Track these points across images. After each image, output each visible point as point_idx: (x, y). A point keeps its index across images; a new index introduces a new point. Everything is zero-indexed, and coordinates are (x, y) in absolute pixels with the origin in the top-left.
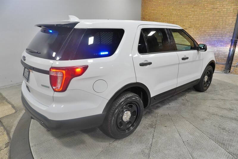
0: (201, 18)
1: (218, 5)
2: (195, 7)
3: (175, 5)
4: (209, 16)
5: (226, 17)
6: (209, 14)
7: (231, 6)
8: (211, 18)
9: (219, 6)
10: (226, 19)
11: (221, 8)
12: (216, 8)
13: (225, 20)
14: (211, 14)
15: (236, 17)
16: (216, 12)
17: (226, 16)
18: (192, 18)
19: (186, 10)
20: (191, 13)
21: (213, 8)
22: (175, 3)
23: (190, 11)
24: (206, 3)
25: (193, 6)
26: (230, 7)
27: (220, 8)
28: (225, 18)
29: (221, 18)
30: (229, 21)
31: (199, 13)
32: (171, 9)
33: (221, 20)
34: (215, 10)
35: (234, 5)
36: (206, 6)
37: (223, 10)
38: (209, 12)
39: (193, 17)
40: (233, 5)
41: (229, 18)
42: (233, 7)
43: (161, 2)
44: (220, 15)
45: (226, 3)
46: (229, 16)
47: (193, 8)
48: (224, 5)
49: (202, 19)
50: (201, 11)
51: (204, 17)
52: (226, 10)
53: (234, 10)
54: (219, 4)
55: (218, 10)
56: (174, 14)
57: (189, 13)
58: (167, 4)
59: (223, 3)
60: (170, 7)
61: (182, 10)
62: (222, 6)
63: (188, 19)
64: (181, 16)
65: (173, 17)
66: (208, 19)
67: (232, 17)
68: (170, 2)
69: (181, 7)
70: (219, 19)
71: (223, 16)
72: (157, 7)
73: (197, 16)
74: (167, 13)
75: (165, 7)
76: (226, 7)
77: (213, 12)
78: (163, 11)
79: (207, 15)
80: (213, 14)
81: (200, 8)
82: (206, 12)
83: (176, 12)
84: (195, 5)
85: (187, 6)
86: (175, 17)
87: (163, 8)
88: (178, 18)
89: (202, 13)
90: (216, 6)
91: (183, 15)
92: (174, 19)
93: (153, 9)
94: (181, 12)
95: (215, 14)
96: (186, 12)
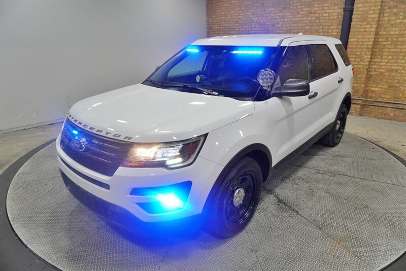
1: (317, 7)
2: (284, 11)
3: (255, 8)
4: (304, 24)
5: (328, 26)
6: (304, 22)
7: (334, 10)
8: (307, 28)
9: (318, 9)
10: (328, 29)
11: (321, 13)
12: (315, 13)
15: (340, 27)
16: (314, 18)
17: (327, 24)
19: (272, 15)
20: (279, 20)
21: (309, 13)
22: (256, 5)
23: (278, 17)
24: (300, 4)
25: (281, 9)
26: (332, 11)
27: (319, 12)
28: (326, 28)
29: (321, 27)
30: (332, 32)
31: (290, 20)
32: (250, 13)
33: (322, 30)
34: (312, 15)
35: (338, 8)
36: (299, 10)
37: (324, 15)
38: (305, 19)
39: (282, 27)
40: (336, 7)
41: (333, 27)
42: (337, 11)
43: (235, 3)
44: (319, 23)
45: (327, 5)
46: (332, 25)
47: (281, 11)
48: (324, 8)
49: (294, 29)
51: (298, 26)
52: (327, 15)
53: (338, 15)
54: (317, 5)
55: (316, 15)
56: (255, 21)
57: (276, 19)
58: (244, 6)
59: (324, 5)
60: (249, 11)
61: (267, 15)
62: (321, 8)
63: (276, 30)
64: (265, 25)
65: (254, 26)
66: (303, 29)
67: (336, 27)
68: (248, 3)
69: (265, 10)
70: (318, 29)
71: (324, 24)
72: (230, 11)
73: (288, 25)
74: (244, 19)
75: (242, 10)
76: (327, 11)
77: (310, 19)
78: (239, 17)
79: (302, 23)
80: (310, 22)
81: (291, 13)
82: (301, 18)
83: (257, 19)
84: (284, 8)
85: (273, 9)
86: (257, 27)
87: (238, 12)
88: (261, 27)
89: (294, 19)
90: (313, 10)
91: (268, 23)
92: (255, 29)
93: (223, 13)
94: (264, 18)
95: (312, 21)
96: (272, 18)
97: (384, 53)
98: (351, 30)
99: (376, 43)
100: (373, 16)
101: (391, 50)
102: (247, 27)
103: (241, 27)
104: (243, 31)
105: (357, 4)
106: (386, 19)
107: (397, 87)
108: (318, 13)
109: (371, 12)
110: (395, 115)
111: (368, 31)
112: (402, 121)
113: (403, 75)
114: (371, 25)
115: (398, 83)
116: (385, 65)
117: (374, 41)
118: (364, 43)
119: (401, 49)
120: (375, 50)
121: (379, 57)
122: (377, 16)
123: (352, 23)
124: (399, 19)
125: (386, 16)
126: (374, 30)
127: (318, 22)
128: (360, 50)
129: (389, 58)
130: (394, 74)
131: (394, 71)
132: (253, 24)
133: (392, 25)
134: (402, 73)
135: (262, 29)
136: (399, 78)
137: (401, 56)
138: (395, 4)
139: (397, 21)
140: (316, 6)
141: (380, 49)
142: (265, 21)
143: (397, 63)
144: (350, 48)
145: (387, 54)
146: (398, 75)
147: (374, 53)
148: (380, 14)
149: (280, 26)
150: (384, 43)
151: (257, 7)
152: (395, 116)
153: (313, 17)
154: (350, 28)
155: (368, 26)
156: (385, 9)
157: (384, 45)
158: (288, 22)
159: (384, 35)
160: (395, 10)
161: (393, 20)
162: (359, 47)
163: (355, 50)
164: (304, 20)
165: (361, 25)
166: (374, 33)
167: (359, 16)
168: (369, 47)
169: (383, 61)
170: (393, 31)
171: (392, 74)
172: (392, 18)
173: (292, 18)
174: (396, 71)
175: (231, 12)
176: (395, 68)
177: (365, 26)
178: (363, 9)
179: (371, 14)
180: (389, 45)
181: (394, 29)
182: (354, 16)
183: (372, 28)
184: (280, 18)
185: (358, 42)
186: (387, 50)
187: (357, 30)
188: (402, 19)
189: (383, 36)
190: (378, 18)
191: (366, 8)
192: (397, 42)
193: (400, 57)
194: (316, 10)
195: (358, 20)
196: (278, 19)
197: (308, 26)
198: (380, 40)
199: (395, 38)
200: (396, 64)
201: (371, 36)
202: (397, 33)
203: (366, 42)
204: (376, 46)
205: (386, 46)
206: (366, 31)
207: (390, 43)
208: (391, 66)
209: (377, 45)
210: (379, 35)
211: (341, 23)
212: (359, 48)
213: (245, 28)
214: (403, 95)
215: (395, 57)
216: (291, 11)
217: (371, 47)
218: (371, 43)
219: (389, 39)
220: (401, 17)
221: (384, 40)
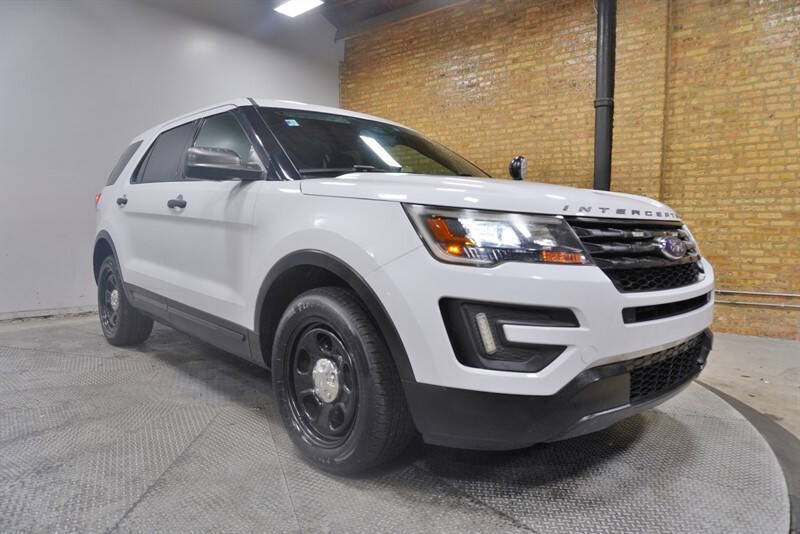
0: (503, 147)
1: (544, 105)
2: (484, 116)
3: (430, 114)
4: (522, 140)
5: (570, 141)
6: (523, 135)
7: (578, 107)
8: (530, 145)
9: (546, 108)
10: (570, 146)
11: (553, 116)
12: (541, 116)
13: (568, 148)
14: (529, 134)
15: (592, 140)
16: (541, 127)
17: (568, 136)
18: (480, 151)
19: (461, 125)
20: (475, 134)
21: (532, 116)
22: (431, 108)
23: (473, 129)
24: (512, 101)
25: (479, 112)
26: (575, 111)
27: (550, 113)
28: (565, 143)
29: (556, 143)
30: (579, 151)
31: (495, 132)
32: (421, 125)
33: (559, 149)
34: (537, 121)
35: (585, 105)
36: (512, 113)
37: (560, 119)
38: (524, 128)
39: (481, 146)
40: (581, 103)
41: (578, 142)
42: (584, 109)
43: (393, 108)
44: (553, 134)
45: (565, 99)
46: (577, 137)
47: (479, 118)
48: (559, 107)
49: (505, 150)
50: (500, 126)
51: (511, 144)
52: (565, 118)
53: (586, 118)
54: (545, 102)
55: (545, 120)
57: (470, 133)
59: (558, 100)
61: (451, 127)
62: (553, 107)
67: (584, 140)
68: (416, 106)
69: (448, 117)
70: (551, 147)
71: (561, 136)
73: (493, 143)
76: (564, 111)
77: (534, 128)
79: (520, 137)
80: (535, 134)
81: (497, 119)
82: (516, 127)
83: (434, 134)
84: (482, 111)
85: (463, 114)
89: (504, 131)
90: (538, 110)
94: (447, 133)
95: (539, 132)
96: (462, 132)
97: (686, 188)
98: (614, 143)
99: (668, 168)
100: (652, 113)
101: (700, 180)
105: (619, 93)
106: (680, 118)
107: (723, 257)
108: (547, 116)
109: (649, 106)
110: (730, 321)
111: (648, 144)
112: (747, 333)
113: (733, 230)
114: (652, 132)
115: (725, 250)
116: (693, 212)
117: (662, 164)
118: (644, 168)
119: (720, 176)
120: (667, 181)
121: (678, 195)
122: (660, 112)
123: (614, 130)
124: (705, 118)
125: (678, 114)
126: (658, 140)
127: (550, 132)
128: (637, 182)
129: (698, 195)
130: (714, 230)
131: (713, 224)
133: (693, 131)
134: (729, 228)
136: (724, 237)
137: (722, 191)
138: (693, 90)
139: (702, 122)
140: (542, 103)
141: (677, 180)
143: (715, 205)
144: (616, 179)
145: (693, 188)
146: (722, 230)
147: (667, 188)
148: (665, 109)
149: (478, 145)
150: (683, 167)
151: (432, 113)
152: (730, 323)
153: (538, 124)
154: (611, 140)
155: (646, 134)
156: (674, 101)
157: (685, 171)
158: (493, 138)
159: (679, 151)
160: (694, 102)
161: (693, 120)
162: (634, 175)
163: (626, 183)
164: (521, 131)
165: (632, 133)
166: (660, 147)
167: (627, 116)
168: (653, 174)
169: (687, 202)
170: (697, 142)
171: (710, 230)
172: (691, 117)
173: (499, 129)
174: (717, 223)
176: (714, 216)
177: (640, 135)
178: (633, 102)
179: (649, 110)
180: (695, 169)
181: (697, 138)
182: (615, 117)
183: (654, 136)
184: (476, 131)
185: (631, 166)
186: (692, 180)
187: (624, 143)
188: (710, 118)
189: (677, 153)
190: (662, 118)
191: (636, 100)
192: (708, 163)
193: (721, 194)
194: (544, 111)
195: (625, 123)
198: (674, 160)
199: (703, 155)
200: (714, 209)
201: (654, 154)
202: (705, 145)
203: (646, 165)
204: (668, 175)
205: (689, 173)
206: (644, 144)
207: (695, 165)
208: (705, 212)
209: (669, 171)
210: (671, 151)
211: (593, 132)
212: (636, 179)
214: (740, 274)
215: (710, 194)
216: (497, 116)
217: (658, 174)
218: (658, 167)
219: (692, 159)
220: (708, 114)
221: (682, 160)
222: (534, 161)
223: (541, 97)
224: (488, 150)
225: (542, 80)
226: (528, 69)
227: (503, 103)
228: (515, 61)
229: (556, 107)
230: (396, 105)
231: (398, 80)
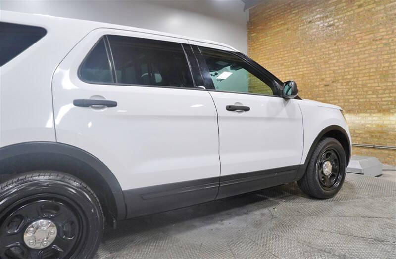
0: (352, 62)
1: (382, 32)
2: (339, 43)
3: (302, 46)
4: (367, 56)
6: (367, 52)
8: (373, 59)
9: (385, 33)
11: (390, 38)
12: (381, 39)
14: (371, 51)
16: (381, 46)
18: (336, 65)
19: (323, 50)
20: (333, 55)
21: (373, 40)
22: (303, 42)
23: (331, 52)
24: (359, 32)
25: (335, 41)
27: (387, 37)
29: (392, 55)
31: (347, 52)
32: (297, 53)
34: (378, 43)
36: (359, 39)
38: (367, 48)
39: (337, 62)
44: (390, 50)
47: (335, 45)
49: (354, 63)
50: (350, 48)
51: (358, 59)
54: (384, 30)
55: (384, 41)
56: (303, 61)
57: (329, 54)
58: (289, 46)
59: (394, 27)
60: (295, 50)
61: (317, 52)
62: (390, 32)
63: (330, 67)
64: (315, 63)
65: (302, 66)
66: (366, 61)
68: (294, 42)
69: (314, 46)
70: (389, 59)
72: (273, 54)
73: (345, 59)
74: (290, 60)
75: (286, 51)
77: (375, 47)
78: (284, 58)
79: (364, 54)
80: (376, 51)
81: (348, 44)
82: (362, 48)
83: (305, 57)
84: (337, 40)
85: (324, 44)
86: (305, 66)
87: (282, 53)
88: (311, 67)
89: (353, 51)
90: (379, 36)
91: (318, 61)
92: (303, 70)
93: (267, 57)
94: (314, 56)
95: (379, 50)
96: (323, 54)
102: (294, 68)
103: (286, 69)
104: (289, 73)
108: (385, 39)
127: (388, 49)
132: (301, 64)
135: (311, 68)
140: (381, 30)
142: (315, 58)
149: (334, 61)
151: (304, 45)
153: (379, 45)
158: (345, 56)
164: (366, 50)
173: (349, 51)
175: (275, 54)
184: (333, 53)
194: (383, 35)
196: (331, 54)
197: (374, 56)
213: (292, 70)
216: (348, 42)
222: (376, 68)
223: (381, 27)
224: (342, 64)
225: (381, 15)
226: (369, 10)
227: (352, 34)
228: (360, 6)
229: (393, 32)
230: (281, 43)
231: (282, 28)
